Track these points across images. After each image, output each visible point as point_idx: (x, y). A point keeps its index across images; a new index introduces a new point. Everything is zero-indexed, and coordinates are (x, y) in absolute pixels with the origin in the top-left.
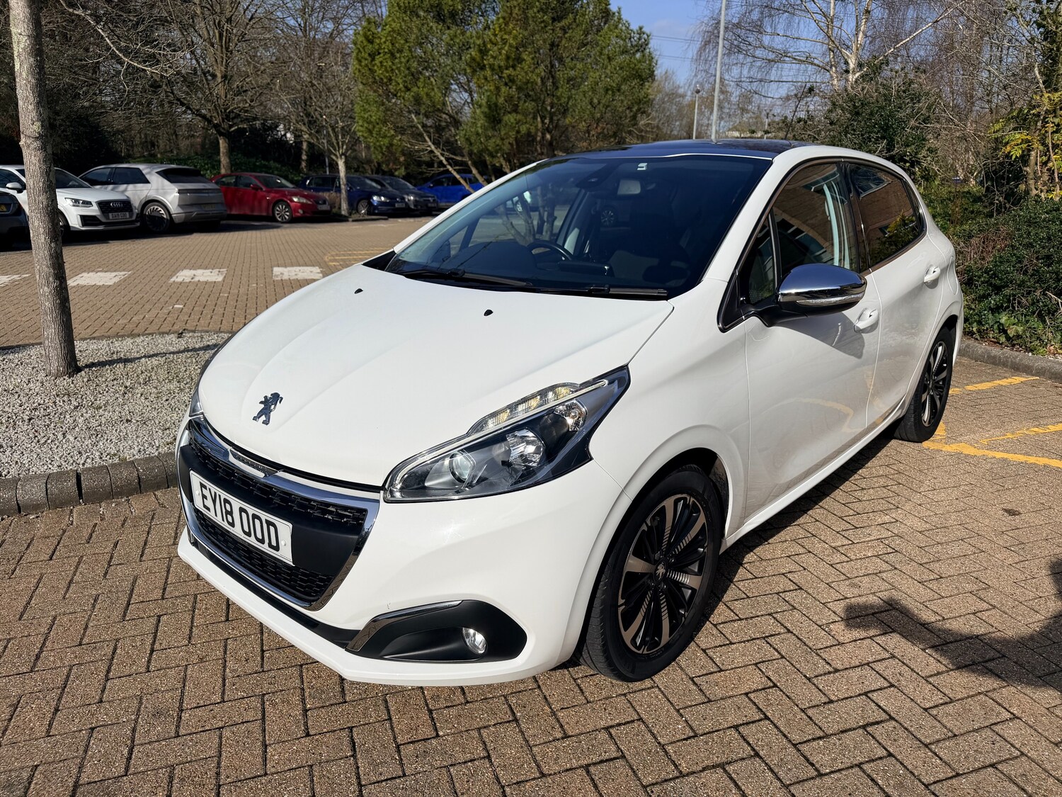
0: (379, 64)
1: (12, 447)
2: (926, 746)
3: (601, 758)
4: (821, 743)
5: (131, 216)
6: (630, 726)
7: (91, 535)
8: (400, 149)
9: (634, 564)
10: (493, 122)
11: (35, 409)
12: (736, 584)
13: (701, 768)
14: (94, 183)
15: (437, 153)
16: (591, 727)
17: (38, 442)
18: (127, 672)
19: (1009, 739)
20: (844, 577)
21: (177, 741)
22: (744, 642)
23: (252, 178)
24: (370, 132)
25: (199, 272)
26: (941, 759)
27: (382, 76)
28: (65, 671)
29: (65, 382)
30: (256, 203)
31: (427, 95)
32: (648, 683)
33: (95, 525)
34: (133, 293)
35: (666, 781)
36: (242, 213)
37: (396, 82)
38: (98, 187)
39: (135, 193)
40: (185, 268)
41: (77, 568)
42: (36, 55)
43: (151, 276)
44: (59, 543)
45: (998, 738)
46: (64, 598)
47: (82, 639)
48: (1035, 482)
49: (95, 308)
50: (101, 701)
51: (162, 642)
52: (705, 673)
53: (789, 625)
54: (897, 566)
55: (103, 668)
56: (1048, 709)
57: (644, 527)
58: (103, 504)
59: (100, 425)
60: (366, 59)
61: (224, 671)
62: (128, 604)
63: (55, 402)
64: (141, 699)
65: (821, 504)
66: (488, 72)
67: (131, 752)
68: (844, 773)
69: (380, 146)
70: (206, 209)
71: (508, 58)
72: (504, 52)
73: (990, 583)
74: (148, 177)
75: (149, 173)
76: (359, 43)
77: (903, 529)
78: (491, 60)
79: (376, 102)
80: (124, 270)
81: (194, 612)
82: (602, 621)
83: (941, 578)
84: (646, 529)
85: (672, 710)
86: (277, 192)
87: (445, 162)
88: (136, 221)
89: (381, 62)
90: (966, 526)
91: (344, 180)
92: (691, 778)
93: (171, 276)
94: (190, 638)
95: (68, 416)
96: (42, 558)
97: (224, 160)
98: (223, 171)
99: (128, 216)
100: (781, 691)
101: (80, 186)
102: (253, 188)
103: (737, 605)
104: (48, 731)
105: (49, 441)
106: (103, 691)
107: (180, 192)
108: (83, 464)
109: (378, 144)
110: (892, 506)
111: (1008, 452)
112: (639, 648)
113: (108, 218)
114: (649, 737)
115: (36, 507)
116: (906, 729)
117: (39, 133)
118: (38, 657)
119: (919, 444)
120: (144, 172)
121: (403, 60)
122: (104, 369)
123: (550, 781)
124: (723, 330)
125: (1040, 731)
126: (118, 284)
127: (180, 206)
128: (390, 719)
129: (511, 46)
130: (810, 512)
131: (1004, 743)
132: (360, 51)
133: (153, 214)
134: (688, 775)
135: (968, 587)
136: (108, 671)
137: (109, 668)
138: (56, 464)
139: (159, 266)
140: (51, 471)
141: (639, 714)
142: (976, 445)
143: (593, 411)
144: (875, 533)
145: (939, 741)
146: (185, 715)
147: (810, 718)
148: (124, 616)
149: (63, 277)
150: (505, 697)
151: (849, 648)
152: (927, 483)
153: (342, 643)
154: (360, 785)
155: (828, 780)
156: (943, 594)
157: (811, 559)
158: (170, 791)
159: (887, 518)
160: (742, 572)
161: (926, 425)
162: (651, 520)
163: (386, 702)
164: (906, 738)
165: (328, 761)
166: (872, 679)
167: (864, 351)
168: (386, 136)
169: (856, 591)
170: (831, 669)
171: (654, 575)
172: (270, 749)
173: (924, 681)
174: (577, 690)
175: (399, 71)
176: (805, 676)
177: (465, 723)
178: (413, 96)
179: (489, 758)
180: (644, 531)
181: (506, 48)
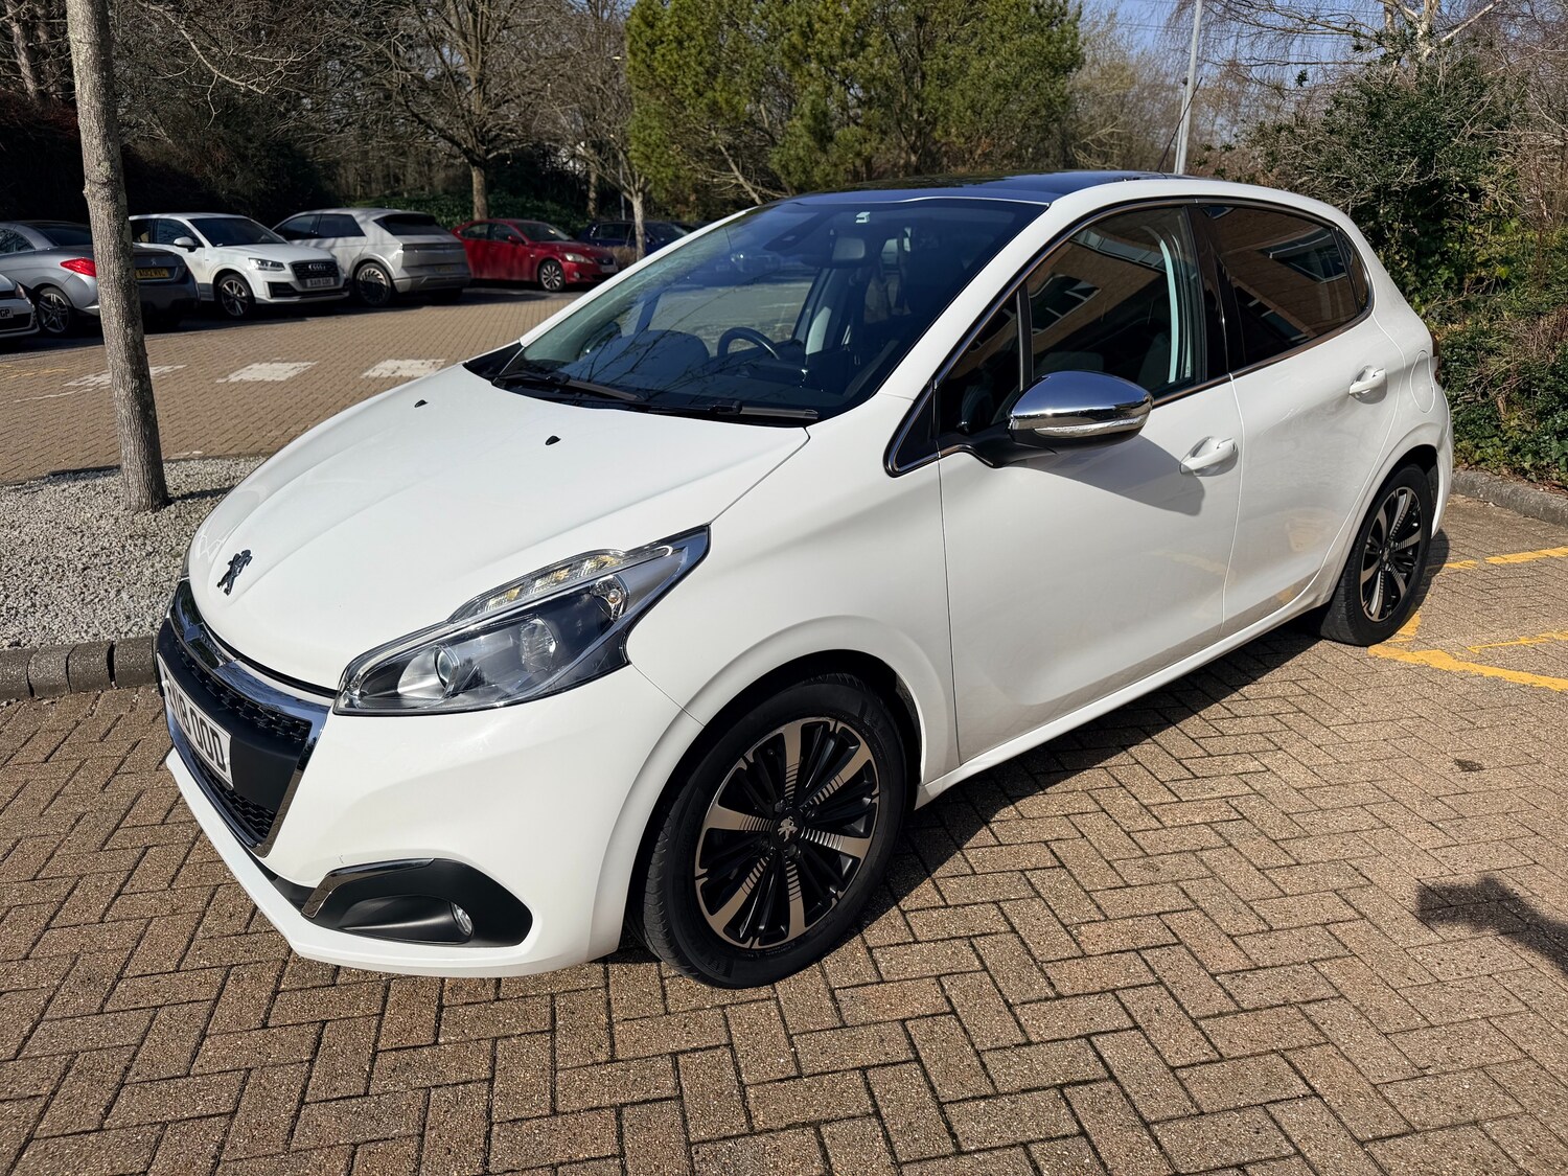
0: (660, 58)
1: (46, 606)
2: (1147, 1125)
3: (647, 1096)
4: (983, 1104)
5: (336, 283)
6: (709, 1053)
7: (109, 731)
8: (689, 184)
9: (722, 818)
10: (821, 140)
11: (96, 555)
12: (965, 852)
13: (784, 1125)
14: (291, 235)
15: (748, 187)
16: (653, 1050)
17: (83, 600)
18: (74, 921)
19: (1286, 1128)
20: (1139, 853)
21: (96, 1019)
22: (935, 941)
23: (511, 227)
24: (648, 158)
25: (408, 362)
26: (1160, 1147)
27: (664, 76)
29: (145, 519)
30: (516, 263)
31: (727, 101)
32: (765, 991)
33: (118, 719)
34: (306, 393)
35: (725, 1138)
36: (497, 277)
37: (684, 83)
38: (297, 242)
39: (345, 251)
40: (390, 357)
41: (74, 774)
42: (102, 70)
43: (339, 369)
44: (65, 739)
45: (1270, 1124)
46: (41, 815)
47: (38, 872)
48: (1532, 719)
49: (248, 414)
50: (27, 958)
51: (137, 882)
52: (855, 983)
53: (1016, 921)
54: (1234, 842)
55: (48, 910)
56: (1375, 1086)
57: (741, 764)
58: (141, 689)
59: (170, 580)
60: (643, 51)
61: (196, 929)
62: (117, 827)
63: (123, 547)
64: (77, 959)
65: (1155, 737)
66: (814, 66)
67: (32, 1031)
68: (996, 1153)
69: (662, 180)
70: (441, 272)
71: (844, 42)
72: (837, 34)
73: (1375, 879)
74: (362, 227)
75: (364, 222)
76: (633, 28)
77: (1271, 782)
78: (819, 46)
79: (660, 113)
80: (308, 360)
81: (194, 844)
82: (660, 898)
83: (1298, 864)
84: (744, 767)
85: (782, 1035)
86: (544, 247)
87: (759, 201)
88: (343, 290)
89: (663, 56)
90: (1379, 784)
91: (641, 228)
92: (763, 1139)
93: (367, 368)
94: (173, 881)
95: (133, 567)
96: (35, 759)
97: (478, 200)
98: (477, 217)
99: (332, 283)
100: (959, 1020)
101: (271, 241)
102: (512, 242)
103: (953, 884)
105: (97, 600)
106: (34, 945)
107: (405, 248)
108: (126, 633)
109: (659, 176)
110: (1272, 747)
111: (1508, 667)
112: (744, 940)
113: (305, 286)
114: (730, 1072)
115: (53, 690)
116: (1127, 1096)
117: (107, 177)
119: (1363, 649)
120: (358, 220)
121: (693, 51)
122: (204, 501)
123: (560, 1123)
124: (893, 474)
125: (1344, 1119)
126: (292, 380)
127: (404, 267)
128: (382, 1014)
129: (848, 24)
130: (1132, 750)
131: (1276, 1132)
132: (635, 40)
133: (369, 280)
134: (760, 1133)
135: (1335, 882)
136: (52, 919)
137: (56, 914)
138: (92, 631)
139: (357, 353)
140: (81, 641)
141: (730, 1037)
142: (1458, 654)
143: (641, 593)
144: (1223, 788)
145: (1170, 1120)
146: (121, 986)
147: (984, 1066)
148: (104, 844)
149: (144, 376)
150: (553, 996)
151: (1094, 964)
152: (1348, 712)
153: (298, 905)
154: (302, 1102)
155: (966, 1161)
156: (1288, 891)
157: (1100, 821)
158: (59, 1086)
159: (1252, 765)
160: (983, 835)
161: (1375, 618)
162: (754, 754)
163: (387, 988)
164: (1117, 1112)
165: (274, 1066)
166: (1109, 1015)
167: (1205, 503)
168: (669, 165)
169: (1149, 876)
170: (1052, 994)
171: (772, 835)
172: (207, 1041)
173: (1190, 1024)
174: (658, 994)
175: (688, 68)
176: (1006, 1001)
177: (481, 1029)
178: (707, 105)
179: (491, 1081)
180: (740, 769)
181: (841, 28)
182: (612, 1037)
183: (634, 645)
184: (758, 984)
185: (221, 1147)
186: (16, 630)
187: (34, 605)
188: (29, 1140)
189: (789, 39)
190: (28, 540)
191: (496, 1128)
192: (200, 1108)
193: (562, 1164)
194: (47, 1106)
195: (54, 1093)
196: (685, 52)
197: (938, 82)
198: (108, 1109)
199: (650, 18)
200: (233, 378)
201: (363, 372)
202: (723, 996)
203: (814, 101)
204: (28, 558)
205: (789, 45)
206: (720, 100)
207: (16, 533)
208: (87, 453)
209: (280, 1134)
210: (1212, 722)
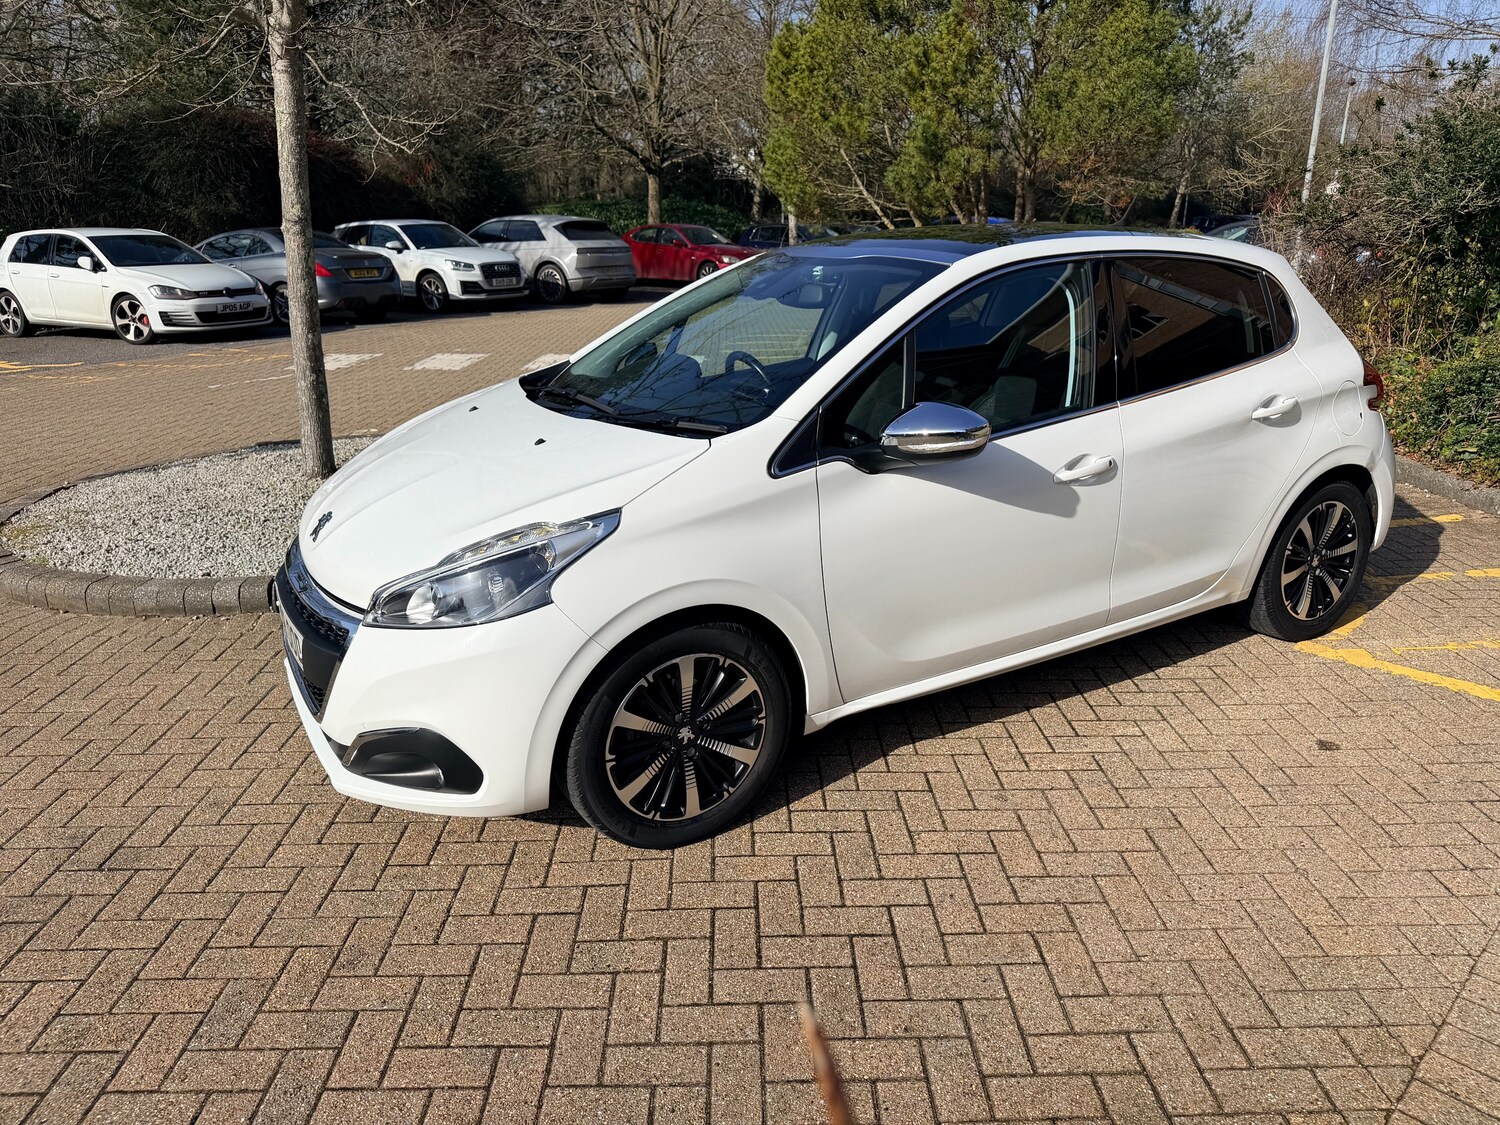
0: (793, 86)
1: (233, 548)
2: (903, 967)
3: (558, 910)
4: (790, 940)
5: (518, 282)
6: (610, 889)
8: (815, 199)
9: (627, 720)
10: (933, 160)
11: (275, 511)
12: (858, 774)
13: (644, 937)
14: (484, 238)
15: (871, 201)
16: (573, 883)
17: (259, 544)
18: (213, 766)
20: (997, 787)
21: (214, 828)
22: (804, 833)
23: (677, 231)
24: (779, 175)
27: (796, 102)
28: (167, 757)
29: (317, 484)
30: (678, 264)
31: (850, 125)
32: (665, 854)
35: (601, 941)
36: (660, 277)
37: (812, 108)
38: (489, 245)
39: (527, 254)
40: (551, 352)
41: (232, 670)
43: (506, 361)
44: (231, 646)
45: (997, 977)
46: (205, 696)
47: (196, 733)
50: (178, 787)
51: (258, 746)
52: (733, 854)
53: (873, 825)
54: (1081, 786)
55: (197, 758)
56: (1094, 963)
57: (642, 682)
60: (780, 79)
61: (291, 778)
62: (254, 708)
63: (296, 505)
64: (210, 790)
65: (1059, 702)
66: (928, 92)
67: (173, 831)
68: (784, 971)
69: (791, 195)
70: (610, 273)
71: (956, 70)
72: (950, 63)
73: (1185, 824)
74: (543, 231)
75: (545, 227)
77: (1141, 744)
78: (933, 74)
80: (483, 352)
83: (1127, 807)
84: (646, 685)
85: (666, 882)
86: (704, 249)
87: (880, 213)
88: (524, 288)
89: (796, 83)
90: (1236, 753)
91: (794, 232)
92: (626, 944)
93: (529, 361)
94: (281, 748)
96: (209, 658)
97: (653, 206)
98: (651, 221)
99: (515, 282)
100: (798, 885)
101: (467, 245)
102: (675, 245)
103: (837, 796)
104: (126, 802)
106: (185, 779)
107: (580, 251)
109: (788, 192)
110: (1158, 717)
112: (648, 813)
113: (491, 284)
114: (620, 901)
115: (229, 610)
116: (898, 947)
117: (298, 217)
118: (154, 742)
120: (540, 226)
121: (821, 79)
123: (493, 920)
124: (774, 477)
126: (464, 370)
127: (578, 269)
128: (398, 843)
129: (960, 54)
133: (547, 279)
134: (626, 940)
135: (1150, 823)
136: (199, 764)
137: (202, 761)
138: (261, 568)
139: (524, 347)
140: (253, 575)
141: (629, 881)
142: (1379, 653)
143: (566, 554)
144: (1094, 745)
145: (923, 966)
146: (235, 809)
147: (802, 916)
148: (242, 719)
149: (320, 371)
150: (516, 843)
151: (918, 860)
152: (1244, 695)
153: (341, 757)
154: (331, 890)
155: (761, 973)
156: (1106, 826)
157: (977, 762)
158: (183, 865)
159: (1133, 730)
160: (879, 763)
161: (1302, 616)
162: (654, 676)
163: (406, 828)
164: (887, 955)
165: (319, 867)
166: (914, 892)
167: (1080, 508)
168: (797, 181)
169: (995, 804)
170: (875, 875)
171: (674, 738)
172: (280, 848)
173: (972, 907)
174: (590, 849)
175: (816, 94)
176: (839, 877)
177: (460, 858)
178: (831, 127)
179: (456, 891)
180: (642, 686)
181: (954, 57)
182: (548, 871)
183: (557, 590)
184: (662, 848)
185: (274, 910)
186: (209, 564)
187: (224, 547)
188: (160, 893)
189: (906, 68)
190: (229, 496)
191: (450, 919)
192: (267, 887)
193: (486, 944)
194: (174, 875)
195: (180, 869)
196: (814, 80)
197: (1047, 104)
198: (210, 881)
199: (787, 49)
200: (418, 366)
201: (525, 364)
202: (635, 853)
203: (925, 125)
204: (227, 511)
205: (906, 73)
206: (843, 123)
207: (222, 491)
208: (290, 427)
209: (312, 907)
210: (1116, 695)
